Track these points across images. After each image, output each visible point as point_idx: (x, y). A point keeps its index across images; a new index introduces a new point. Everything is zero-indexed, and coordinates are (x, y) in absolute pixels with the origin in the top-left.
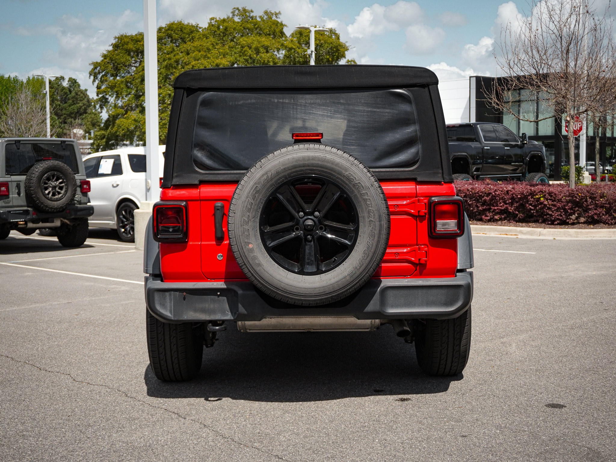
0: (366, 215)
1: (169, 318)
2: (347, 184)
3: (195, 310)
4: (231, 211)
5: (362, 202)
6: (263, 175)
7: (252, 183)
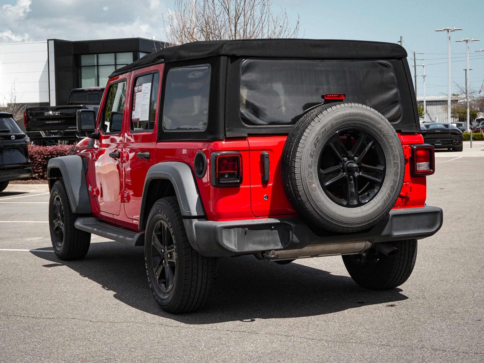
0: (392, 158)
1: (233, 251)
2: (378, 134)
3: (254, 243)
4: (296, 157)
5: (389, 149)
6: (322, 128)
7: (314, 135)
